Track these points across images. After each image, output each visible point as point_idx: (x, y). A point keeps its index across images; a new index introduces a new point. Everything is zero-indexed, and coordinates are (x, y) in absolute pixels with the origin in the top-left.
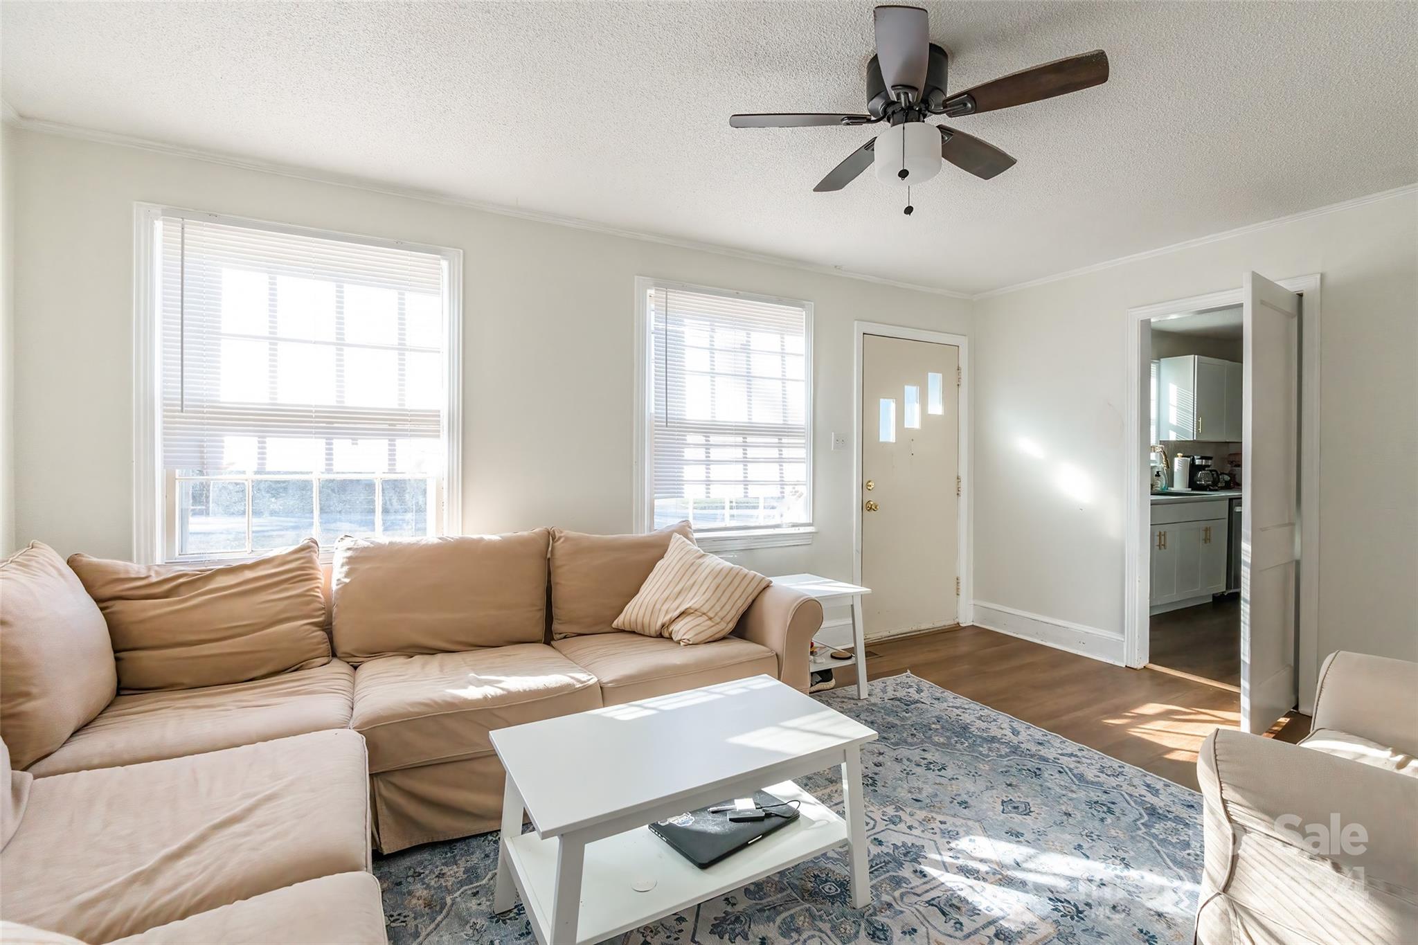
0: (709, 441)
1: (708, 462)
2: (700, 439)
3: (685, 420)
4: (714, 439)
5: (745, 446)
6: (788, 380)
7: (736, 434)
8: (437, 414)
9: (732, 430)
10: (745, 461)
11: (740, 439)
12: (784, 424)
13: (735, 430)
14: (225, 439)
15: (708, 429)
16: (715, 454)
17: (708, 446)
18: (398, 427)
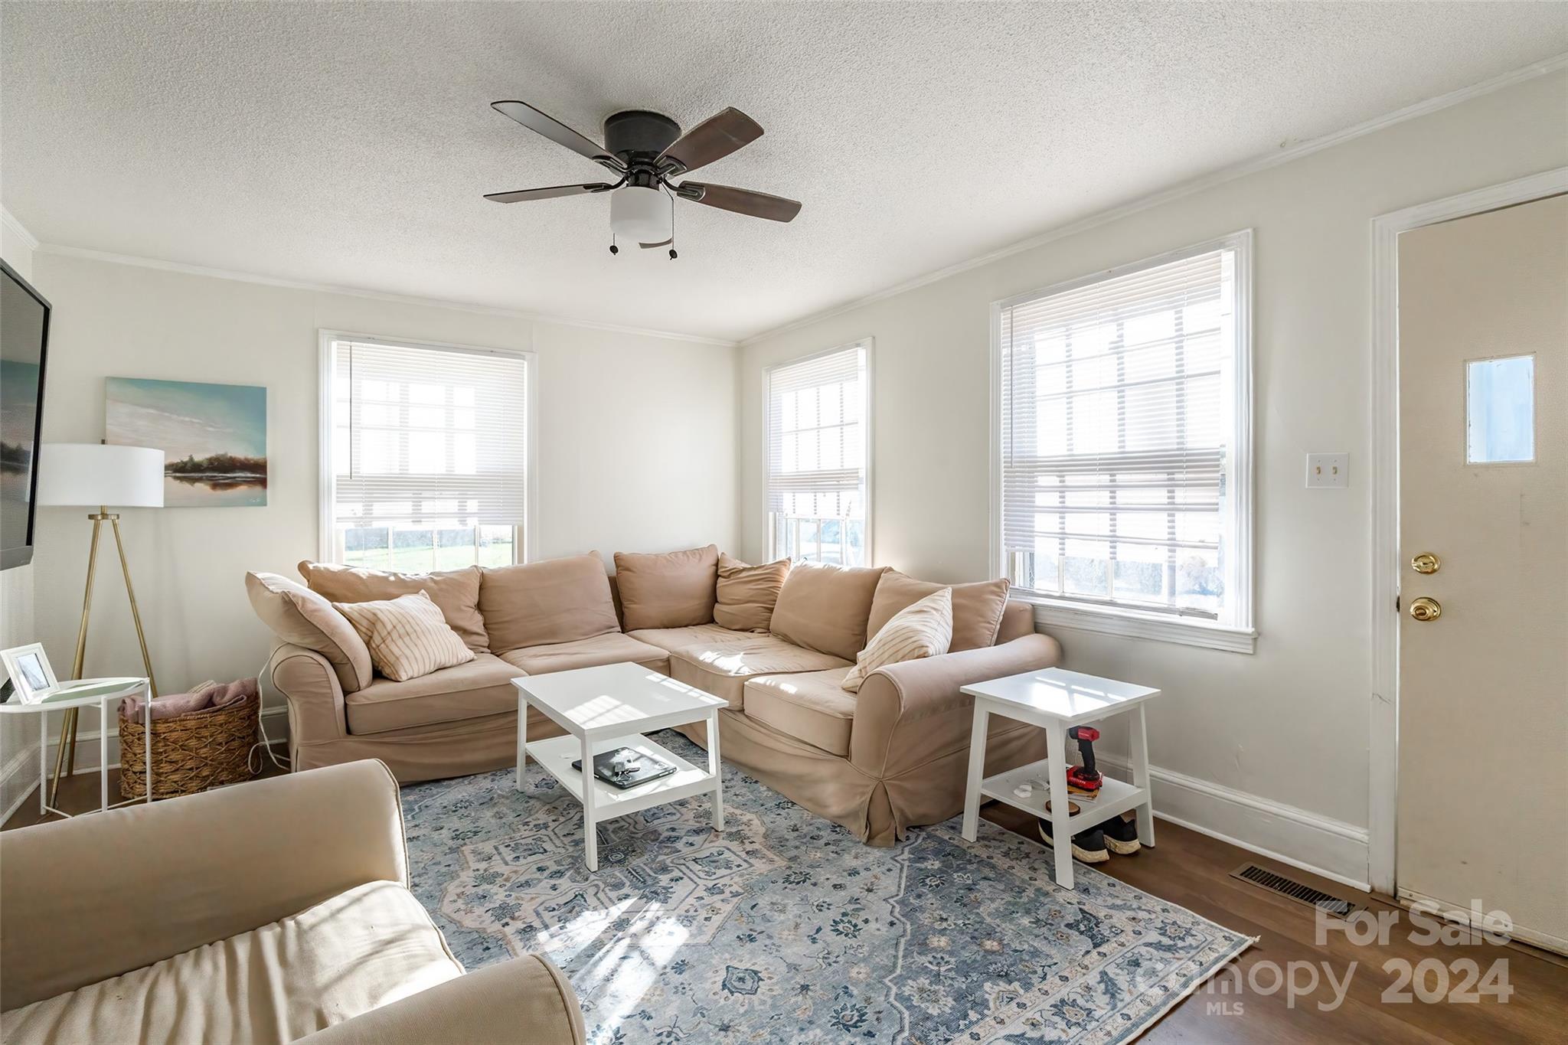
0: (1064, 481)
1: (1062, 510)
2: (1052, 480)
3: (1036, 457)
4: (1071, 479)
5: (1113, 488)
6: (1188, 377)
7: (1100, 470)
8: (856, 471)
9: (1095, 465)
10: (1113, 510)
11: (1105, 479)
12: (1178, 449)
13: (1100, 464)
14: (784, 494)
15: (1063, 467)
16: (1073, 499)
17: (1062, 489)
18: (841, 482)
